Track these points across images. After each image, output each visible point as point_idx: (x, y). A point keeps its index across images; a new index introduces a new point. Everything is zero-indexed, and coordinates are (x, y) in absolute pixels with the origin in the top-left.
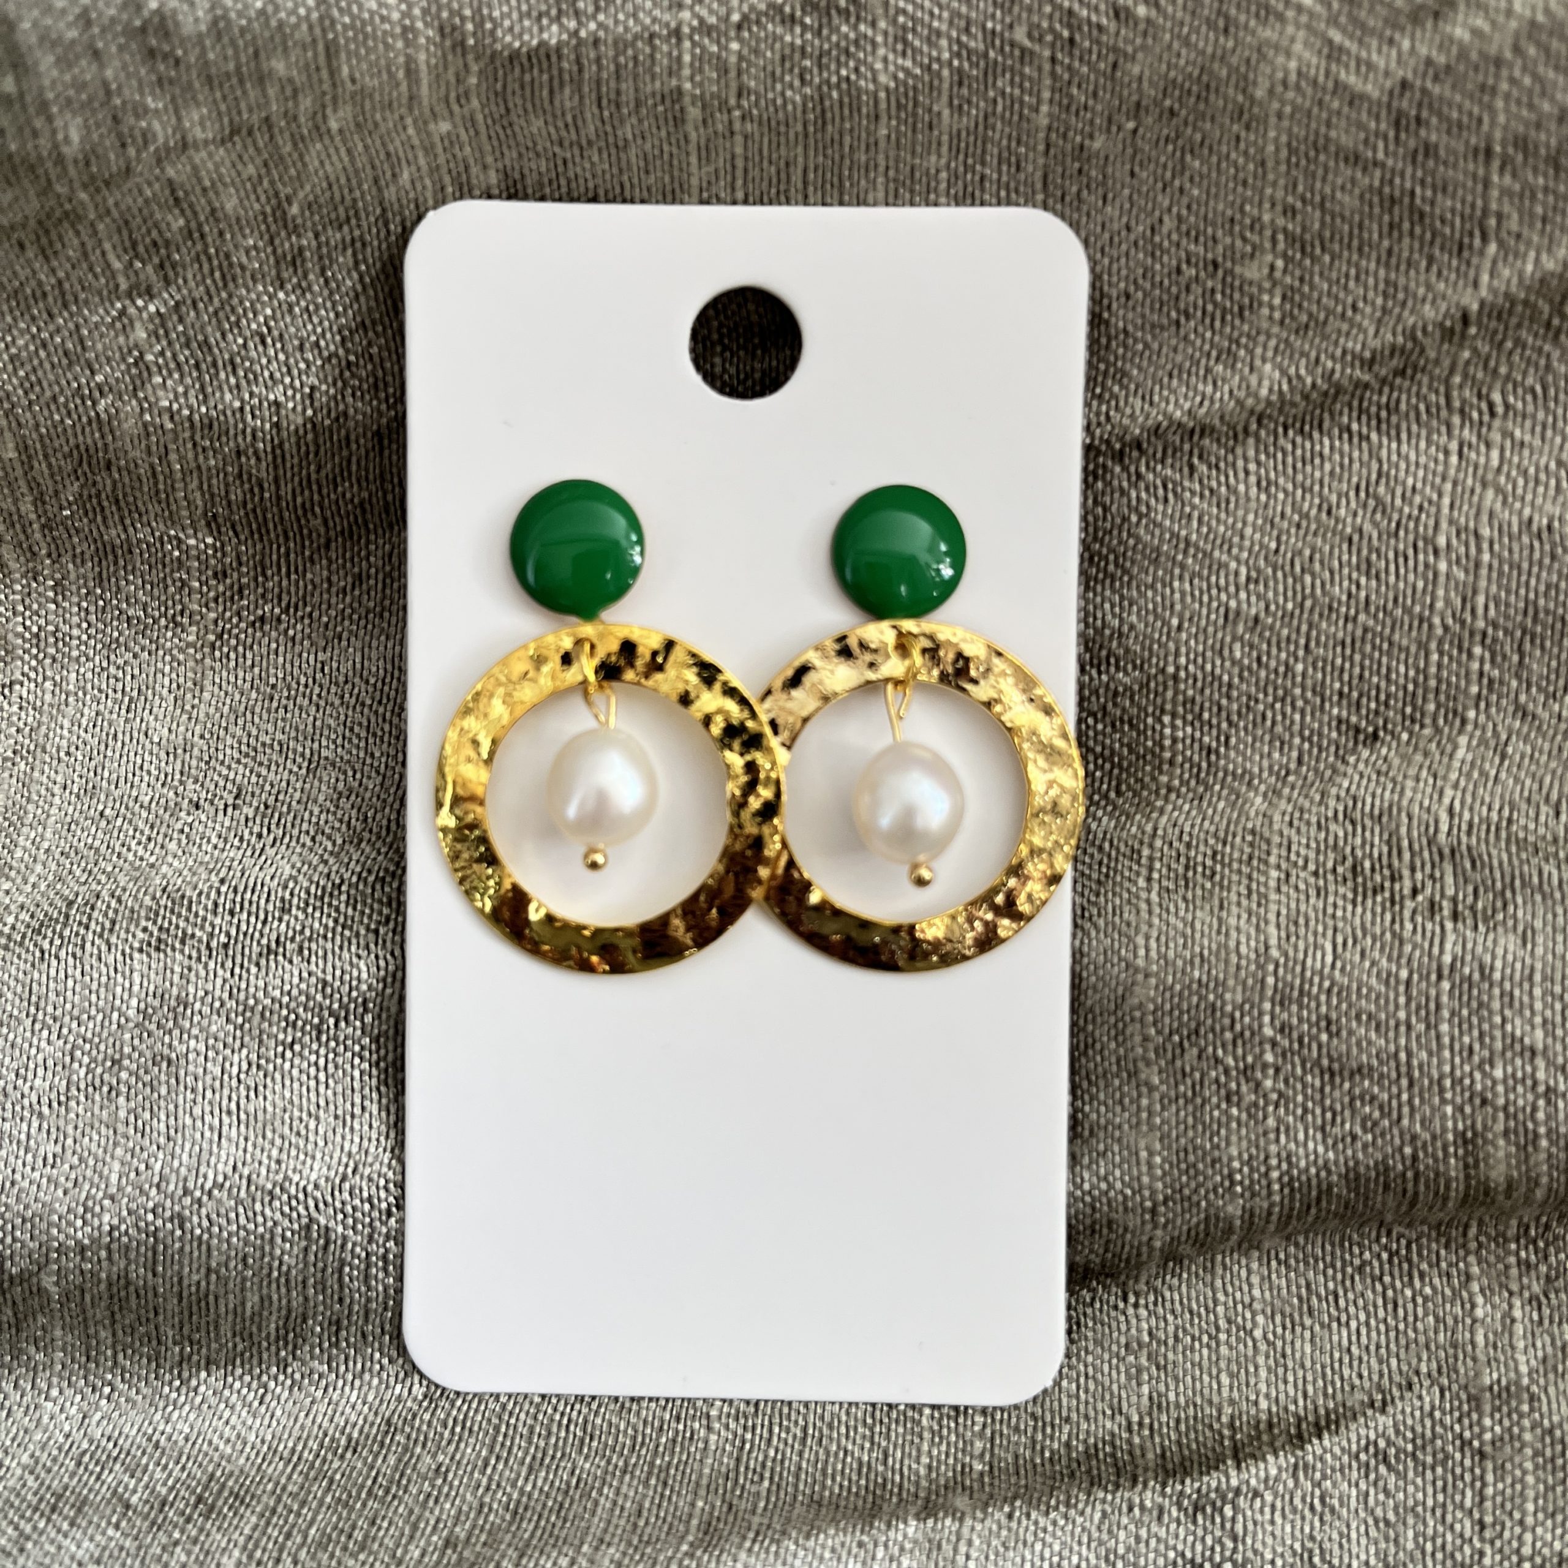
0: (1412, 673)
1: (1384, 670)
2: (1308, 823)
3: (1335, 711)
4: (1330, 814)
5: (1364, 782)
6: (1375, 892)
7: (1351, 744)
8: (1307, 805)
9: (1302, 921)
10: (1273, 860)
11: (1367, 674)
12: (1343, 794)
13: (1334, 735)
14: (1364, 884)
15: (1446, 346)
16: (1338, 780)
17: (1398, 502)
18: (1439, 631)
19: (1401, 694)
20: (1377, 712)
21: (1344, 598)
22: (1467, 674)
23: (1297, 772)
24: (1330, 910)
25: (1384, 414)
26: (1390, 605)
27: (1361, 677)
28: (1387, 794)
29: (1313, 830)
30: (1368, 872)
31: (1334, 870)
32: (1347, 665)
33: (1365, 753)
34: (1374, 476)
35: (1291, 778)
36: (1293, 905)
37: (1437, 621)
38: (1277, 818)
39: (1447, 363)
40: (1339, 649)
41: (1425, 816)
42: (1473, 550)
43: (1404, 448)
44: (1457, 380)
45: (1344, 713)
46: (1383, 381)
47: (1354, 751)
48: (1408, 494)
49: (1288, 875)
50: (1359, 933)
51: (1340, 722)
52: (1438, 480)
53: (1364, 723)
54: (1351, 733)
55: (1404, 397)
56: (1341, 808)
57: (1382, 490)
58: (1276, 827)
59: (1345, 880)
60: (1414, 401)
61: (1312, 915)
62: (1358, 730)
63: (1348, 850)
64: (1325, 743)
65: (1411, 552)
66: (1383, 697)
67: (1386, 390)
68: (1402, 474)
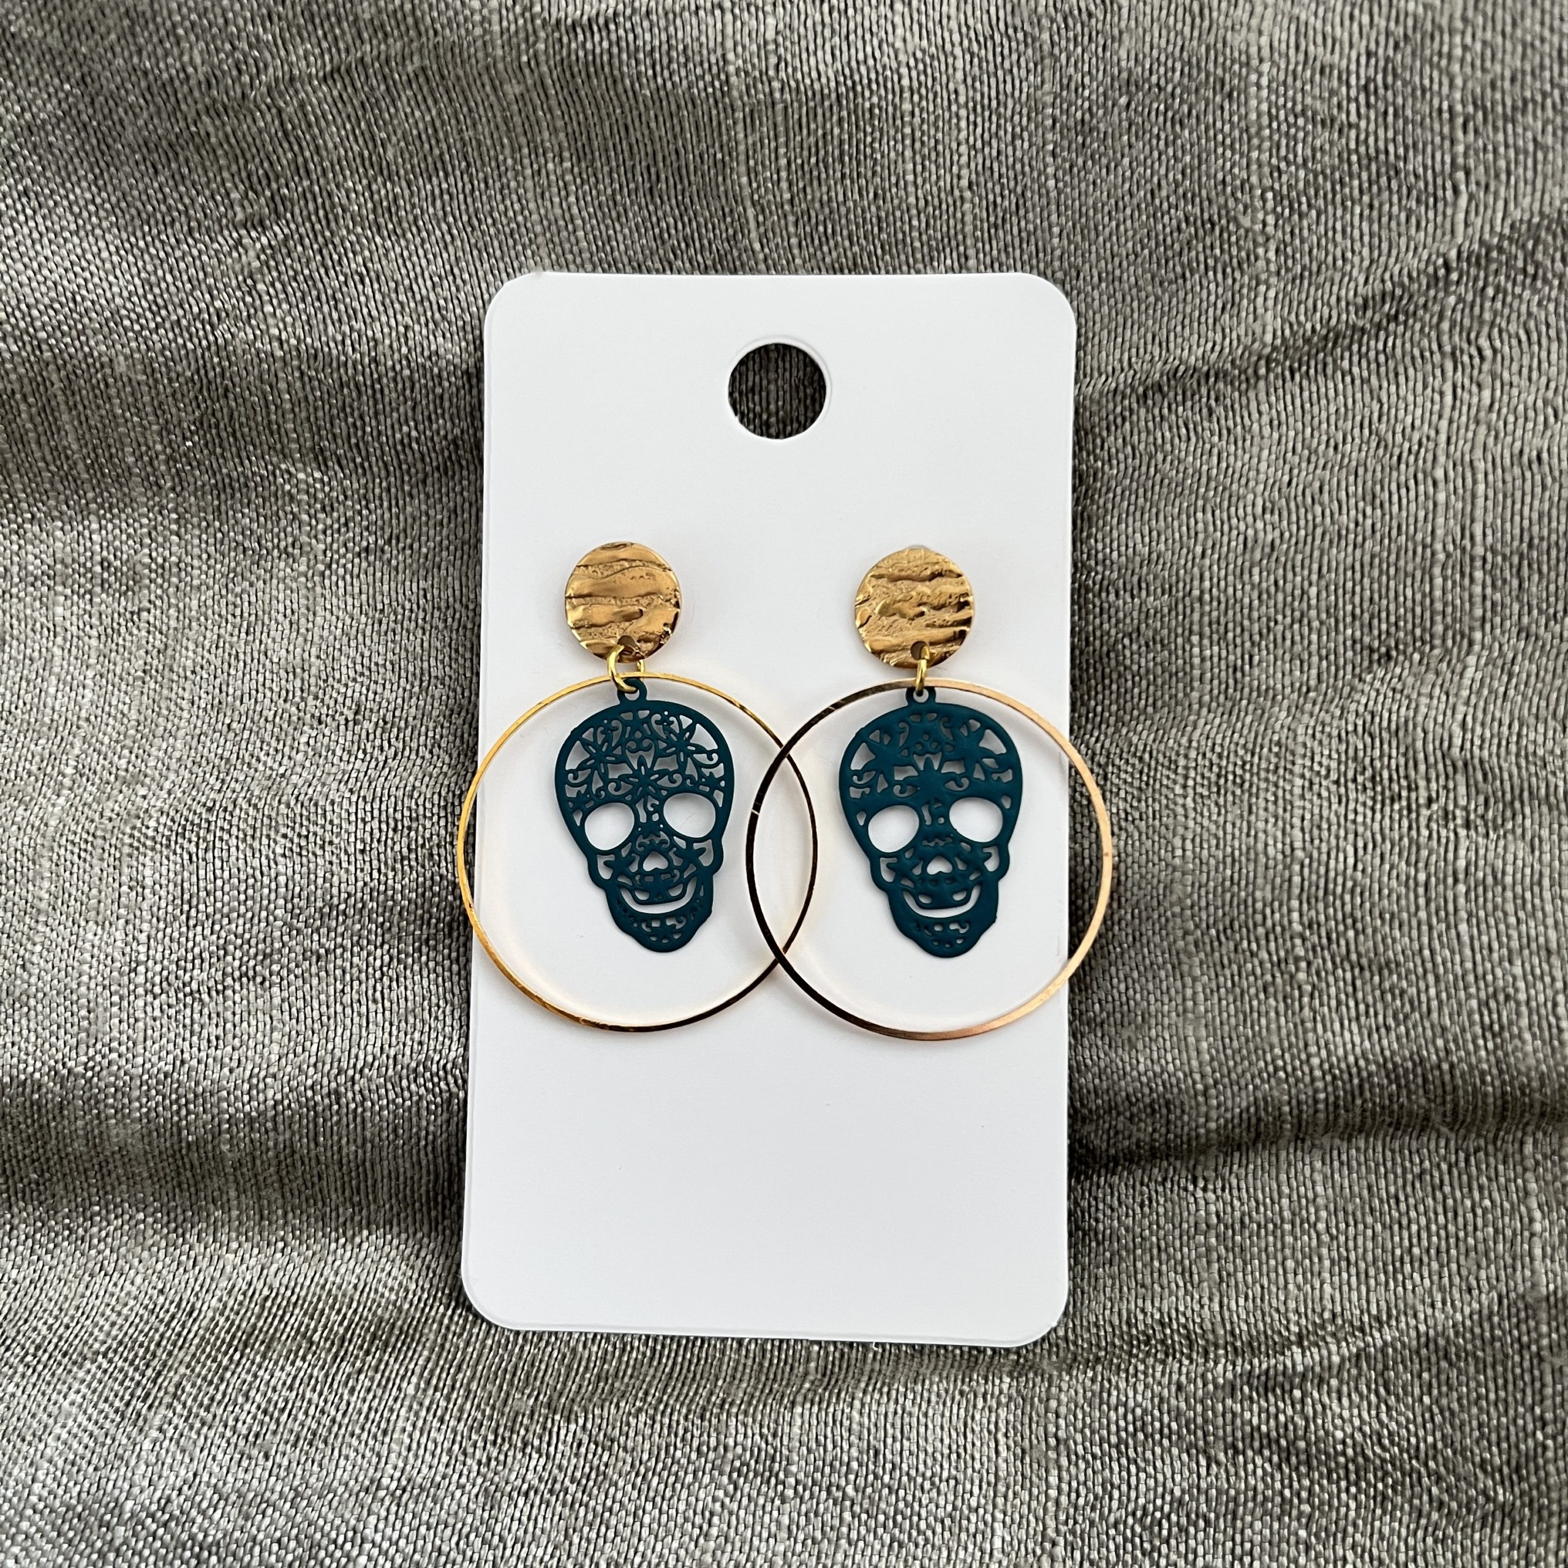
0: (1418, 597)
1: (1392, 594)
2: (1330, 736)
3: (1349, 632)
4: (1350, 728)
5: (1381, 698)
6: (1392, 801)
7: (1366, 664)
8: (1328, 719)
9: (1325, 826)
10: (1297, 769)
11: (1376, 597)
12: (1361, 709)
13: (1350, 654)
14: (1383, 793)
15: (1432, 292)
16: (1357, 697)
17: (1399, 437)
18: (1441, 556)
19: (1409, 616)
20: (1388, 633)
21: (1352, 526)
22: (1471, 596)
23: (1316, 689)
24: (1351, 816)
25: (1382, 358)
26: (1394, 532)
27: (1371, 599)
28: (1403, 710)
29: (1335, 741)
30: (1386, 782)
31: (1355, 780)
32: (1358, 589)
33: (1380, 673)
34: (1376, 416)
35: (1312, 694)
36: (1316, 811)
37: (1439, 546)
38: (1301, 730)
39: (1437, 308)
40: (1349, 574)
41: (1439, 730)
42: (1469, 481)
43: (1403, 388)
44: (1445, 325)
45: (1358, 634)
46: (1379, 327)
47: (1370, 670)
48: (1408, 430)
49: (1311, 783)
50: (1378, 837)
51: (1354, 642)
52: (1435, 417)
53: (1376, 644)
54: (1366, 653)
55: (1399, 342)
56: (1360, 722)
57: (1383, 427)
58: (1300, 739)
59: (1365, 789)
60: (1408, 346)
61: (1334, 819)
62: (1372, 651)
63: (1367, 761)
64: (1341, 661)
65: (1412, 483)
66: (1393, 619)
67: (1382, 335)
68: (1402, 413)
